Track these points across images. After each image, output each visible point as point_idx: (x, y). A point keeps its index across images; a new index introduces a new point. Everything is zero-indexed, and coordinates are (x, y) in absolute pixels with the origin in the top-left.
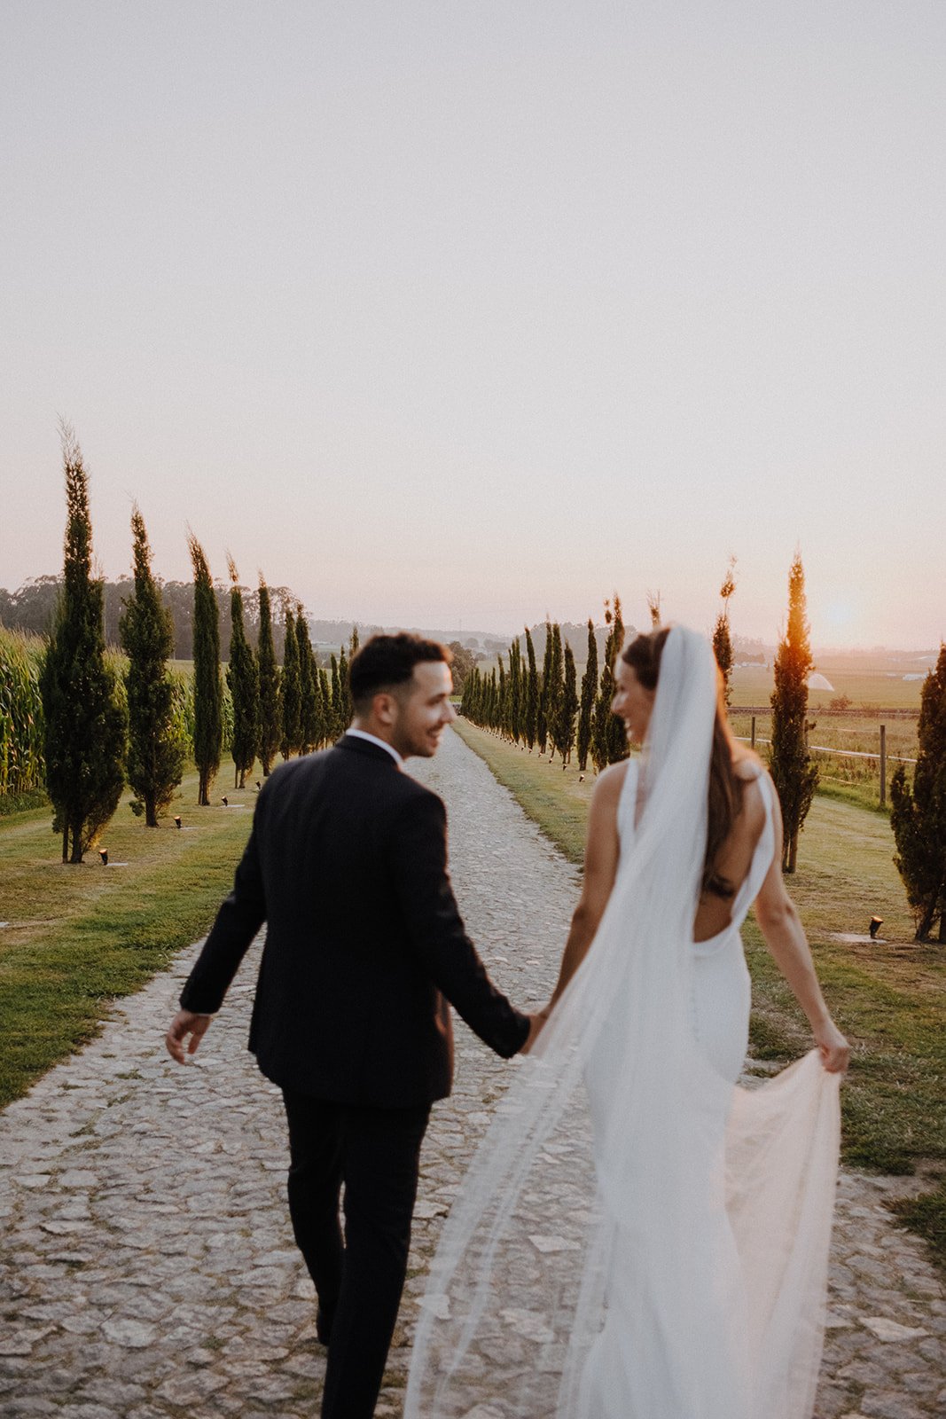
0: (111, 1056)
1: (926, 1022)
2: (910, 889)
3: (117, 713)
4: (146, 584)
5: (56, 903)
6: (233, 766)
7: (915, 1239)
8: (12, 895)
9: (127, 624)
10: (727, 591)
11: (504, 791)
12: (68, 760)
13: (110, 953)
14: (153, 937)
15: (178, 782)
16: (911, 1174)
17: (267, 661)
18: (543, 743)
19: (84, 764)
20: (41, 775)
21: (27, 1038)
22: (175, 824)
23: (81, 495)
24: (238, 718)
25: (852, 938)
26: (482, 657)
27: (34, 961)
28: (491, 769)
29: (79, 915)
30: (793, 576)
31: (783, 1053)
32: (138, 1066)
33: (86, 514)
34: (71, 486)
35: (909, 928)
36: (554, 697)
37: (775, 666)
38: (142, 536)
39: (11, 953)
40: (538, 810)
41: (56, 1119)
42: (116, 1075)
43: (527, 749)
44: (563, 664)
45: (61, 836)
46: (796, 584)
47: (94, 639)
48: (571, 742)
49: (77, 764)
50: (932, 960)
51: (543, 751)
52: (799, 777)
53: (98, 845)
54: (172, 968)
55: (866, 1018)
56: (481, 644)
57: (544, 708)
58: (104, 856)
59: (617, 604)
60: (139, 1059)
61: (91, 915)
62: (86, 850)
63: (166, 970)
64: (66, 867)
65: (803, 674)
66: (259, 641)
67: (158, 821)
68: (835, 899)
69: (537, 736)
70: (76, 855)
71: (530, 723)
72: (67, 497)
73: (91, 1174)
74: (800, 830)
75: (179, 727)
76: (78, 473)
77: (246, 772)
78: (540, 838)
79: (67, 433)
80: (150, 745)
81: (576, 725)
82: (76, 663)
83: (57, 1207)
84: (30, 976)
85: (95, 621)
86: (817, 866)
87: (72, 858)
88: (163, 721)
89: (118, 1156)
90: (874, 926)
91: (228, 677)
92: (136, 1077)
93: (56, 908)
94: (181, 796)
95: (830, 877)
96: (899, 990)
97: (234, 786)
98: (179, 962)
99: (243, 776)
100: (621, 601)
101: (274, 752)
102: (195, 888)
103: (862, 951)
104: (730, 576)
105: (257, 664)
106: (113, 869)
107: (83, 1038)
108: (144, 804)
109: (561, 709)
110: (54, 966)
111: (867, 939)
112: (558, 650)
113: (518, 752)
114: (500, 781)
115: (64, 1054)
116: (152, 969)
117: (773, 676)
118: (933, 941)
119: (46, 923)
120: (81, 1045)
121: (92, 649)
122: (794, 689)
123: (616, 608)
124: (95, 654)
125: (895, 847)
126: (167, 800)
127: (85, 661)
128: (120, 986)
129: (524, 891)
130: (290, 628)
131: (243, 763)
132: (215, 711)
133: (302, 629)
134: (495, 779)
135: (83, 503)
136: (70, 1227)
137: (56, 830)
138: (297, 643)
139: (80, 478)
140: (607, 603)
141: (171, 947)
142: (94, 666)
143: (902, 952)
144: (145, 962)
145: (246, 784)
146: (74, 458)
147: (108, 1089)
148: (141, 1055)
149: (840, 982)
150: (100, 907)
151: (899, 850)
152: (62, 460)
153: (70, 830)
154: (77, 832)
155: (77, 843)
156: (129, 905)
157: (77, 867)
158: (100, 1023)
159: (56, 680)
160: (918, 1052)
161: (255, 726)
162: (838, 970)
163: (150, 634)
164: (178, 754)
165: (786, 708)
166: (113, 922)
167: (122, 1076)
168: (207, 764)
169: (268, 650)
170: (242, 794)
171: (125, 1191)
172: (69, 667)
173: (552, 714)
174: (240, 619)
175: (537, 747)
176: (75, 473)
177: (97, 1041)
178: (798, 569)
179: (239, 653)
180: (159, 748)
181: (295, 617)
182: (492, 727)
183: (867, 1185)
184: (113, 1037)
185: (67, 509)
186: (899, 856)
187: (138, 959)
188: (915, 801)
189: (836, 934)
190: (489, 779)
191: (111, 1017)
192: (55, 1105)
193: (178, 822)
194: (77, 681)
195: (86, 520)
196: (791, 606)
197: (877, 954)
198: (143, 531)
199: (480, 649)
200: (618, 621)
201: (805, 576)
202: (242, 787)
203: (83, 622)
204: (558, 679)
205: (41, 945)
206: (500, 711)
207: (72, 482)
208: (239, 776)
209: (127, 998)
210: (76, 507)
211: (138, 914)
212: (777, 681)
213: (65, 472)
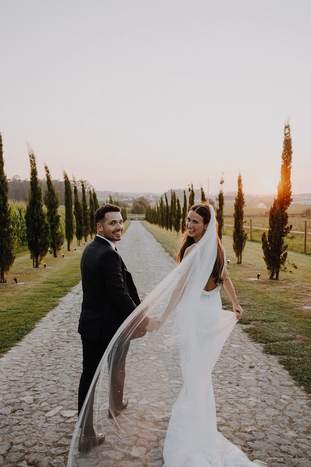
0: (63, 309)
1: (264, 296)
2: (268, 265)
3: (47, 225)
4: (51, 186)
5: (36, 278)
6: (76, 239)
7: (246, 334)
8: (23, 276)
9: (46, 198)
10: (222, 182)
11: (159, 244)
12: (34, 238)
13: (55, 288)
14: (65, 284)
15: (62, 244)
16: (250, 324)
17: (85, 207)
18: (171, 229)
19: (39, 239)
20: (19, 244)
21: (41, 306)
22: (62, 256)
23: (34, 163)
24: (77, 224)
25: (252, 279)
26: (151, 201)
27: (35, 290)
28: (155, 237)
29: (43, 280)
30: (239, 179)
31: (227, 304)
32: (69, 311)
33: (36, 168)
34: (31, 161)
35: (268, 276)
36: (174, 214)
37: (234, 205)
38: (48, 172)
39: (29, 289)
40: (169, 249)
41: (54, 320)
42: (65, 313)
43: (166, 231)
44: (177, 204)
45: (32, 260)
46: (240, 182)
47: (40, 204)
48: (180, 228)
49: (37, 239)
50: (272, 284)
51: (171, 231)
52: (242, 237)
53: (43, 263)
54: (72, 291)
55: (250, 296)
56: (151, 197)
57: (171, 218)
58: (45, 265)
59: (192, 186)
60: (69, 310)
61: (46, 280)
62: (40, 264)
63: (70, 292)
64: (34, 269)
65: (242, 207)
66: (82, 201)
67: (57, 256)
68: (251, 270)
69: (169, 226)
70: (37, 265)
71: (167, 223)
72: (30, 163)
73: (66, 329)
74: (242, 251)
75: (62, 228)
76: (33, 156)
77: (80, 241)
78: (169, 257)
79: (29, 145)
80: (54, 233)
81: (181, 223)
82: (35, 211)
83: (61, 334)
84: (36, 294)
85: (40, 198)
86: (248, 262)
87: (36, 266)
88: (58, 226)
89: (71, 326)
90: (259, 276)
91: (74, 212)
92: (70, 313)
93: (36, 279)
94: (63, 248)
95: (251, 265)
96: (260, 290)
97: (77, 245)
98: (73, 290)
99: (79, 242)
100: (193, 185)
101: (88, 234)
102: (72, 273)
103: (254, 282)
104: (222, 178)
105: (82, 208)
106: (48, 269)
107: (55, 306)
108: (53, 251)
109: (176, 218)
110: (41, 292)
111: (257, 279)
112: (175, 199)
113: (163, 231)
114: (158, 241)
115: (51, 309)
116: (67, 291)
117: (234, 208)
118: (274, 279)
119: (35, 282)
120: (55, 307)
121: (39, 206)
122: (240, 211)
123: (192, 187)
124: (40, 208)
125: (263, 254)
126: (59, 249)
127: (38, 210)
128: (60, 295)
129: (164, 271)
130: (91, 196)
131: (79, 238)
132: (72, 222)
133: (95, 196)
134: (156, 241)
135: (35, 165)
136: (64, 337)
137: (31, 258)
138: (93, 200)
139: (33, 158)
140: (189, 185)
141: (70, 286)
142: (40, 211)
143: (265, 282)
144: (64, 290)
145: (80, 244)
146: (31, 152)
147: (64, 315)
148: (70, 309)
149: (246, 289)
150: (48, 278)
151: (264, 255)
152: (28, 153)
153: (35, 258)
154: (37, 259)
155: (37, 262)
156: (56, 277)
157: (38, 268)
158: (57, 303)
159: (30, 216)
160: (260, 302)
161: (83, 227)
162: (246, 286)
163: (53, 201)
164: (62, 236)
165: (238, 217)
166: (53, 281)
167: (66, 313)
168: (69, 238)
169: (85, 203)
170: (79, 247)
171: (74, 331)
172: (33, 212)
173: (173, 219)
174: (77, 194)
175: (169, 230)
176: (32, 156)
177: (58, 306)
178: (240, 177)
179: (77, 204)
180: (57, 234)
181: (92, 192)
182: (155, 224)
183: (239, 326)
184: (61, 305)
185: (30, 167)
186: (264, 257)
187: (62, 289)
188: (268, 241)
189: (248, 278)
190: (154, 241)
191: (60, 302)
192: (53, 318)
193: (63, 256)
194: (35, 216)
195: (36, 170)
196: (238, 188)
197: (258, 283)
198: (48, 170)
199: (151, 198)
200: (192, 191)
201: (242, 179)
202: (79, 245)
203: (36, 199)
204: (175, 208)
205: (36, 287)
206: (157, 219)
207: (31, 159)
208: (78, 242)
209: (62, 298)
210: (33, 166)
211: (59, 279)
212: (235, 209)
213: (29, 156)
